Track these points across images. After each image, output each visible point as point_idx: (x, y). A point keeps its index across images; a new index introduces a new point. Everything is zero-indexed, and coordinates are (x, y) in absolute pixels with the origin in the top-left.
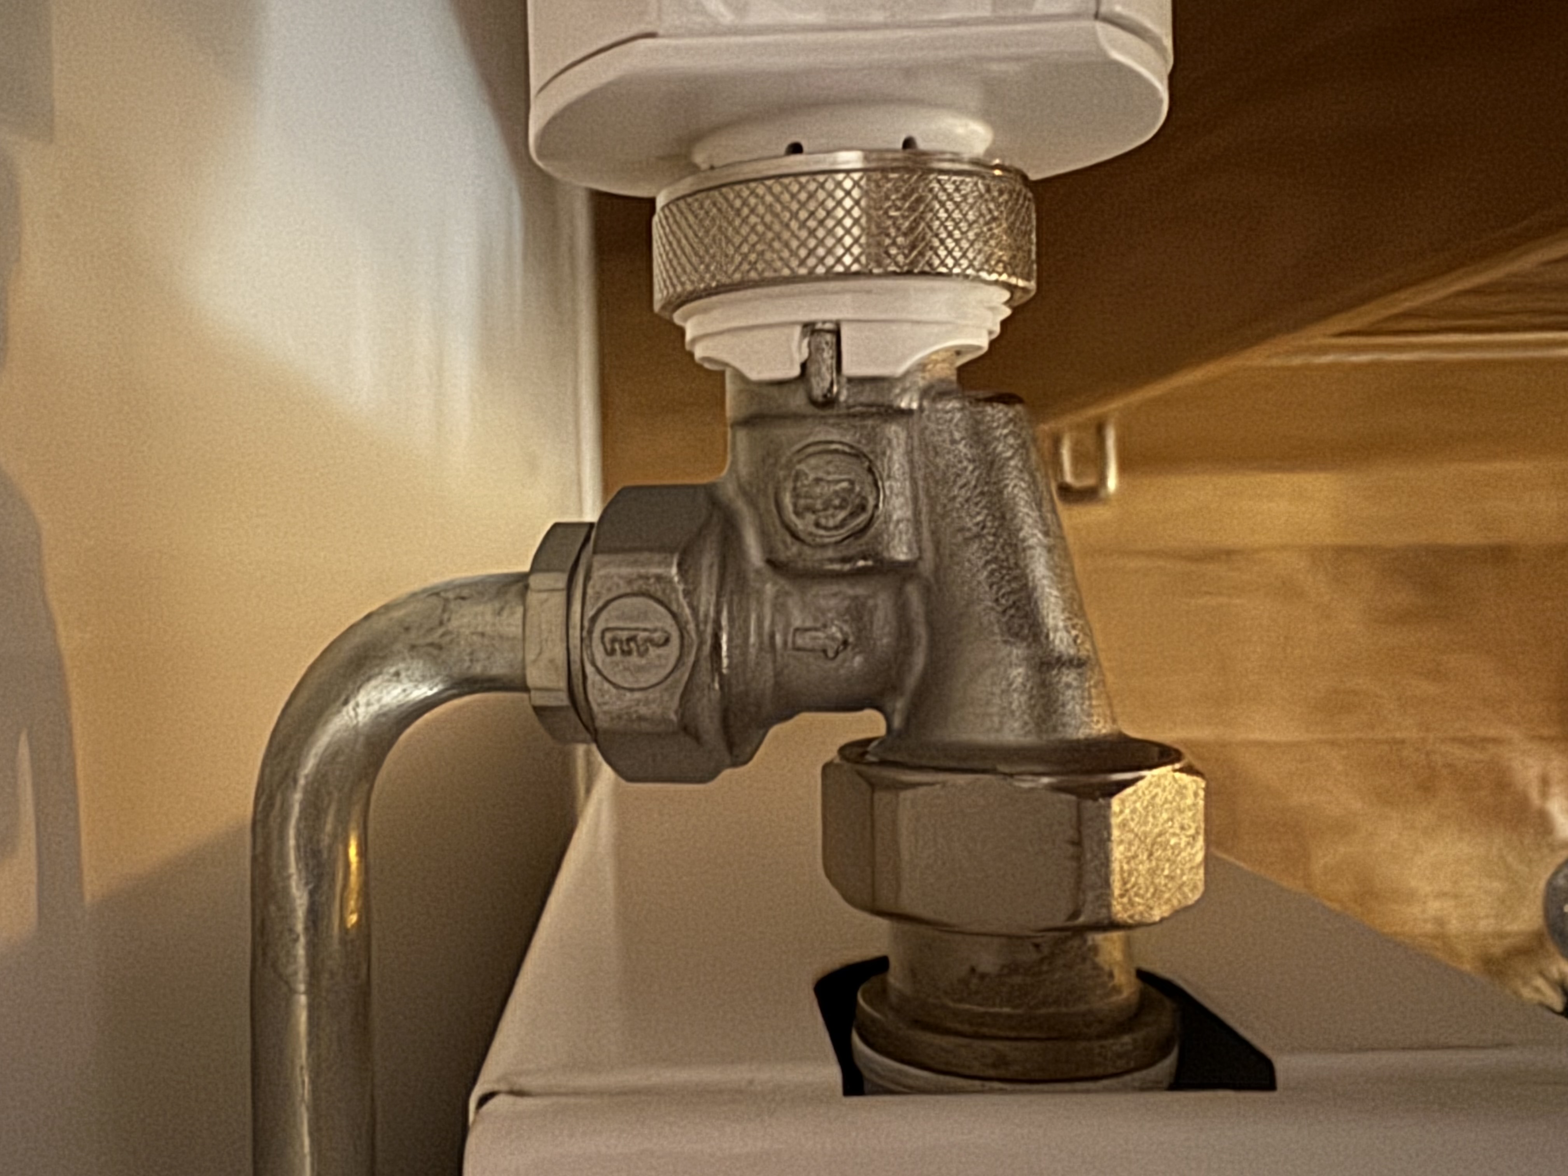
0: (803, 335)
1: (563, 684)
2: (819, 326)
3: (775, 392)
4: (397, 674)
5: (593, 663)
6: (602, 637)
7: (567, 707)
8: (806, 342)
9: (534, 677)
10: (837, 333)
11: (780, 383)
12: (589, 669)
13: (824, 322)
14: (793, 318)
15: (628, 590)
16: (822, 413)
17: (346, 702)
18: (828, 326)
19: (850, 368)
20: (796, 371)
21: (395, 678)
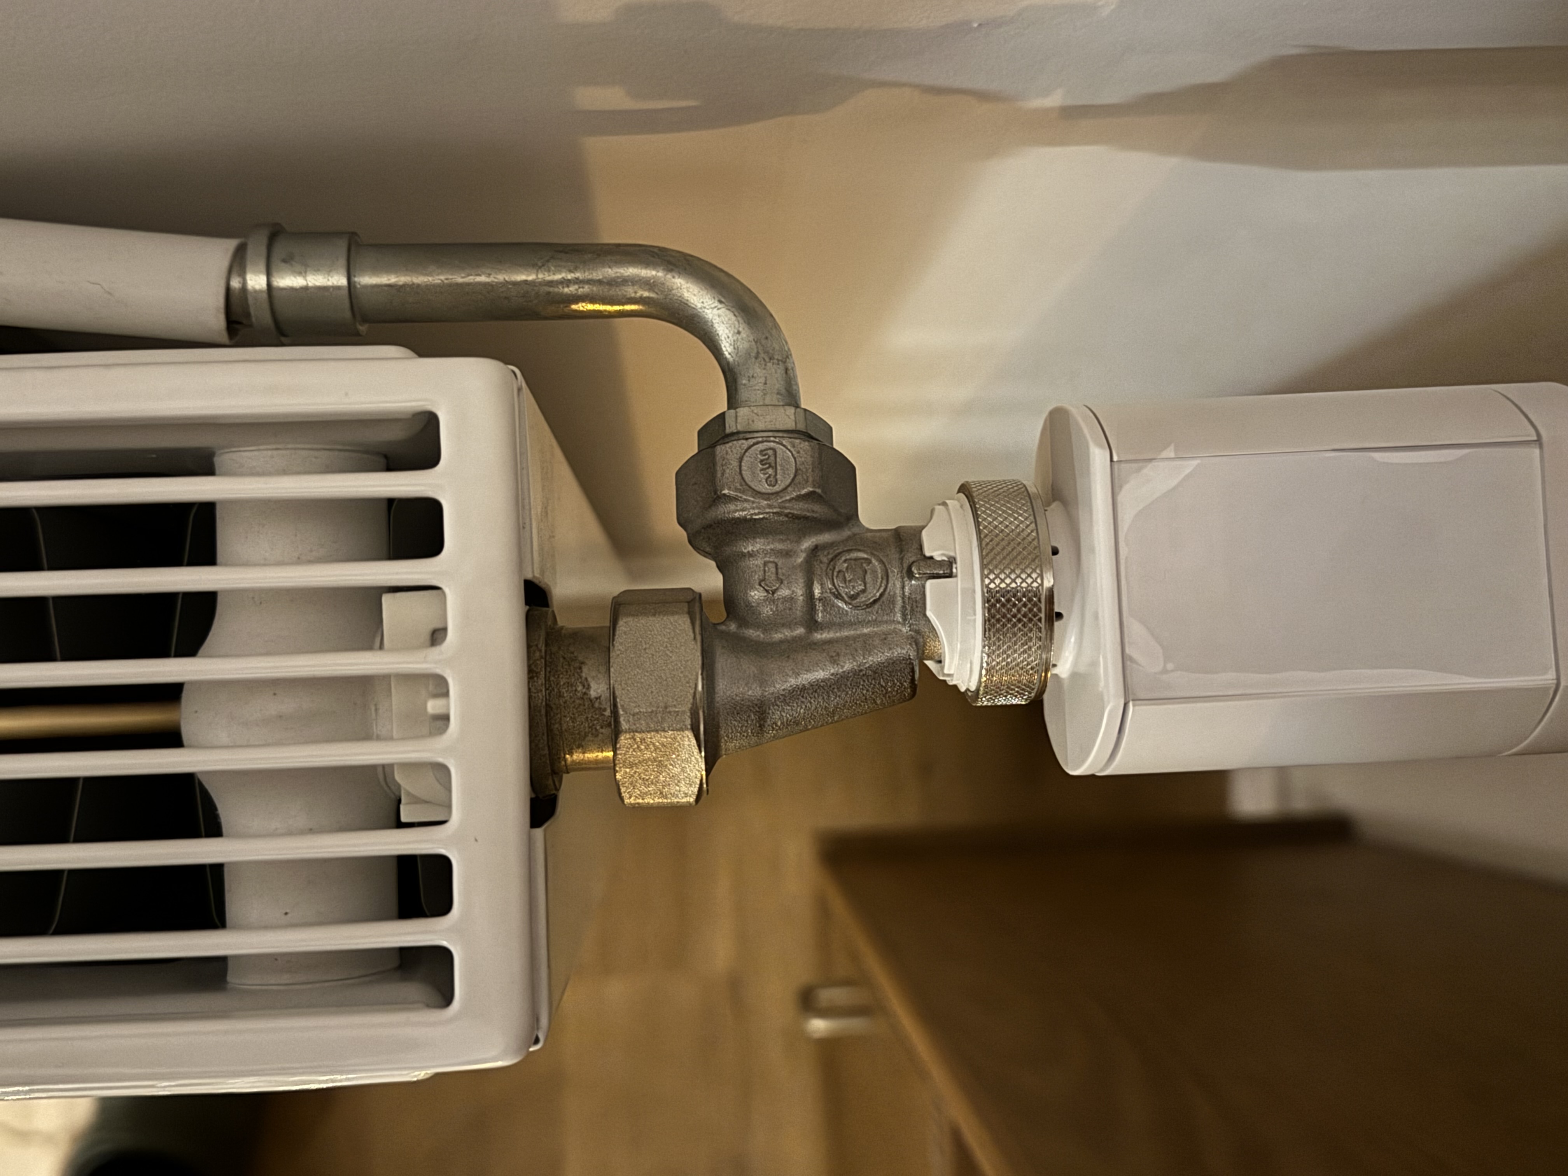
0: (949, 557)
1: (740, 428)
2: (954, 566)
3: (915, 546)
4: (739, 333)
5: (754, 444)
6: (771, 449)
7: (725, 432)
8: (946, 559)
9: (743, 412)
10: (950, 575)
11: (921, 548)
12: (751, 442)
13: (956, 568)
14: (958, 552)
15: (798, 463)
16: (904, 571)
17: (720, 302)
18: (954, 570)
19: (930, 584)
20: (928, 553)
21: (736, 331)
